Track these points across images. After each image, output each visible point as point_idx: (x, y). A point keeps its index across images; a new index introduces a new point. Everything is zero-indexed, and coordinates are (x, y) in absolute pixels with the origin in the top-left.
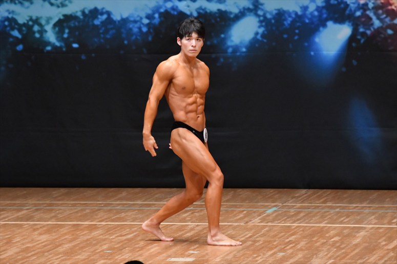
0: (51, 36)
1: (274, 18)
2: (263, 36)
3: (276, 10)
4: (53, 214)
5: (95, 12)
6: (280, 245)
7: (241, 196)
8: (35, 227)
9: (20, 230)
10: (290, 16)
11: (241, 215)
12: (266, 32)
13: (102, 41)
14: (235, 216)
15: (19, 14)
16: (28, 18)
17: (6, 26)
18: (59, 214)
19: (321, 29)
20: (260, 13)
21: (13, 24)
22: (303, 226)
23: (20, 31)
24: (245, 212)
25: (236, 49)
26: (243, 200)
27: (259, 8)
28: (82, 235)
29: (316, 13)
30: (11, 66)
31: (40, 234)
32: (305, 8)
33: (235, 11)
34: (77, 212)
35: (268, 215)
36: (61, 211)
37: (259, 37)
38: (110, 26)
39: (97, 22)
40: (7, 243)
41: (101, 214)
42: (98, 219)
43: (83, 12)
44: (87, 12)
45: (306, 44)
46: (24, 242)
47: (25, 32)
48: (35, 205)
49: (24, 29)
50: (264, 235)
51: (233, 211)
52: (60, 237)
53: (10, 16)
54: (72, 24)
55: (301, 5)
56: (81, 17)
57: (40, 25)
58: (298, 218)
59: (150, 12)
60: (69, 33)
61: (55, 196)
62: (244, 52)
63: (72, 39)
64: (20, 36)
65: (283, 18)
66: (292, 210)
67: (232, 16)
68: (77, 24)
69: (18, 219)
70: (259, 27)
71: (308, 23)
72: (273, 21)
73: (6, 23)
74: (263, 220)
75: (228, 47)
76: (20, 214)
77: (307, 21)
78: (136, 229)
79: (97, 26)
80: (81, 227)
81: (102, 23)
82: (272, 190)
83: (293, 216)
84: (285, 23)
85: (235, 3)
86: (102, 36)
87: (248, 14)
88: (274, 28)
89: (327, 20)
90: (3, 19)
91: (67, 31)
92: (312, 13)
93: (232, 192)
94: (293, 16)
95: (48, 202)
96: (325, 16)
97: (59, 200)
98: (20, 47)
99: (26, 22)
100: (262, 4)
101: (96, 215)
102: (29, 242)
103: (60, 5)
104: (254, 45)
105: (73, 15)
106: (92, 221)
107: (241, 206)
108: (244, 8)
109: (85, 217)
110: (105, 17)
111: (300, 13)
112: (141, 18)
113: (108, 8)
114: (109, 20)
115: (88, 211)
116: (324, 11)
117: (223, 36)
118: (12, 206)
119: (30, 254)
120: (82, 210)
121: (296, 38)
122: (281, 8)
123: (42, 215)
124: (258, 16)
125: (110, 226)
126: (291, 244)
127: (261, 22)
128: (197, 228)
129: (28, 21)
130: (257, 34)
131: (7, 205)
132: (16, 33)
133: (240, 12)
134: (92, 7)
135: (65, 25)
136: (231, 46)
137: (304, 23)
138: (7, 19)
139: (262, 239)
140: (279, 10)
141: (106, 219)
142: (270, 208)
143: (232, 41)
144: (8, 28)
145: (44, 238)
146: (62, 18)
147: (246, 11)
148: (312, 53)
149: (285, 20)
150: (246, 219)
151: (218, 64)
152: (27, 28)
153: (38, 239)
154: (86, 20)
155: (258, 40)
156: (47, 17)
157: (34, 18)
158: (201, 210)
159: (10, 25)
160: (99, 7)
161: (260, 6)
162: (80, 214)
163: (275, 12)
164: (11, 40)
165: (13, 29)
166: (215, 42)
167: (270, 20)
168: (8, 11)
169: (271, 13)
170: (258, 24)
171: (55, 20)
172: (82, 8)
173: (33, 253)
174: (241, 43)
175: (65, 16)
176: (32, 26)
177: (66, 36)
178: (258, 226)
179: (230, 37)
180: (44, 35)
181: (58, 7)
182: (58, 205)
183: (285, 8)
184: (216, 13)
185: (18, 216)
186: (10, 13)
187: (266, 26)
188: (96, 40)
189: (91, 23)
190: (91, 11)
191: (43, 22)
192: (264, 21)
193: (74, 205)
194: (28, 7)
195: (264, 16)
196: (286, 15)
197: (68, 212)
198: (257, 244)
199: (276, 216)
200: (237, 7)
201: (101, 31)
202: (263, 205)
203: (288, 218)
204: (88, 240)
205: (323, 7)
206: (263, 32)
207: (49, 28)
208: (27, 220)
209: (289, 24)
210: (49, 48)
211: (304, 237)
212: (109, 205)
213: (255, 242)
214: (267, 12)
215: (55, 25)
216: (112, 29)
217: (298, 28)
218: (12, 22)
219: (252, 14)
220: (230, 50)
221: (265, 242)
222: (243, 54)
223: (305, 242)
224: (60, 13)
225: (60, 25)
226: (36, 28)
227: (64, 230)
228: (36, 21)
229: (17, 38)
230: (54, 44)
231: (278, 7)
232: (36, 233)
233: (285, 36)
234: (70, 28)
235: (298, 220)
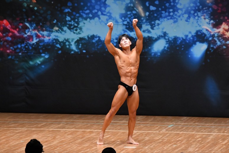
0: (74, 47)
1: (173, 40)
2: (168, 48)
3: (173, 36)
4: (74, 126)
5: (93, 37)
6: (174, 141)
7: (157, 119)
8: (66, 132)
9: (59, 133)
10: (180, 40)
11: (157, 128)
12: (169, 47)
13: (96, 49)
14: (154, 128)
15: (60, 37)
16: (64, 39)
17: (54, 43)
18: (76, 126)
19: (194, 45)
20: (167, 38)
21: (57, 42)
22: (185, 133)
23: (60, 45)
24: (159, 127)
25: (156, 54)
26: (158, 121)
27: (167, 36)
28: (87, 136)
29: (192, 38)
30: (56, 60)
31: (68, 135)
32: (187, 36)
33: (156, 37)
34: (84, 125)
35: (169, 128)
36: (77, 125)
37: (166, 48)
38: (100, 43)
39: (94, 41)
40: (54, 138)
41: (95, 126)
42: (94, 128)
43: (88, 37)
44: (89, 36)
45: (187, 52)
46: (61, 138)
47: (62, 45)
48: (66, 122)
49: (62, 44)
50: (167, 137)
51: (153, 126)
52: (76, 136)
53: (56, 38)
54: (83, 42)
55: (185, 35)
56: (87, 39)
57: (69, 42)
58: (183, 129)
59: (117, 37)
60: (82, 46)
61: (75, 118)
62: (159, 55)
63: (83, 49)
64: (60, 47)
65: (177, 40)
66: (180, 126)
67: (154, 39)
68: (85, 42)
69: (58, 128)
70: (166, 44)
71: (188, 43)
72: (172, 42)
73: (54, 41)
74: (167, 130)
75: (152, 53)
76: (59, 126)
77: (187, 42)
78: (110, 133)
79: (94, 43)
80: (86, 132)
81: (96, 41)
82: (171, 117)
83: (180, 129)
84: (178, 42)
85: (156, 33)
86: (96, 47)
87: (161, 38)
88: (173, 45)
89: (196, 41)
90: (53, 40)
91: (81, 45)
92: (190, 38)
93: (153, 118)
94: (181, 39)
95: (72, 121)
96: (195, 40)
97: (77, 120)
98: (60, 52)
99: (63, 41)
100: (167, 34)
101: (93, 127)
102: (63, 138)
103: (78, 33)
104: (163, 52)
105: (84, 38)
106: (91, 130)
107: (157, 124)
108: (159, 36)
109: (88, 128)
110: (97, 39)
111: (184, 38)
112: (113, 40)
113: (99, 35)
114: (99, 40)
115: (89, 125)
116: (195, 37)
117: (150, 48)
118: (56, 122)
119: (63, 144)
120: (87, 124)
121: (183, 49)
122: (176, 36)
123: (69, 126)
124: (166, 39)
125: (99, 132)
126: (179, 141)
127: (167, 42)
128: (138, 133)
129: (64, 40)
130: (165, 47)
131: (54, 122)
132: (58, 46)
133: (158, 37)
134: (92, 34)
135: (80, 42)
136: (153, 53)
137: (186, 43)
138: (55, 39)
139: (166, 139)
140: (175, 37)
141: (97, 129)
142: (170, 125)
143: (154, 50)
144: (55, 44)
145: (70, 136)
146: (79, 39)
147: (160, 37)
148: (190, 56)
149: (178, 41)
150: (159, 130)
151: (148, 60)
152: (63, 44)
153: (67, 137)
154: (89, 40)
155: (165, 50)
156: (72, 39)
157: (66, 39)
158: (139, 126)
159: (56, 42)
160: (95, 34)
161: (167, 35)
162: (85, 126)
163: (173, 38)
164: (56, 48)
165: (57, 44)
166: (146, 50)
167: (171, 41)
168: (55, 36)
169: (171, 38)
170: (166, 43)
171: (76, 40)
172: (87, 35)
173: (65, 143)
174: (158, 51)
175: (80, 38)
176: (66, 43)
177: (80, 47)
178: (165, 133)
179: (153, 48)
180: (71, 47)
181: (77, 34)
182: (76, 122)
183: (178, 36)
184: (147, 37)
185: (58, 127)
186: (56, 37)
187: (169, 44)
188: (93, 49)
189: (91, 41)
190: (91, 36)
191: (70, 41)
192: (168, 42)
193: (83, 122)
194: (64, 34)
195: (168, 39)
196: (178, 39)
197: (80, 125)
198: (164, 141)
199: (173, 129)
200: (157, 35)
201: (96, 45)
202: (167, 124)
203: (178, 129)
204: (89, 138)
205: (195, 36)
206: (168, 46)
207: (73, 43)
208: (62, 128)
209: (179, 43)
210: (72, 52)
211: (185, 138)
212: (99, 122)
213: (163, 140)
214: (170, 37)
215: (76, 42)
216: (100, 44)
217: (183, 45)
218: (57, 41)
219: (163, 38)
220: (153, 54)
221: (168, 140)
222: (159, 56)
223: (186, 141)
224: (78, 37)
225: (78, 42)
226: (67, 43)
227: (78, 133)
228: (67, 40)
229: (59, 48)
230: (75, 50)
231: (175, 35)
232: (66, 134)
233: (178, 48)
234: (82, 43)
235: (183, 130)
